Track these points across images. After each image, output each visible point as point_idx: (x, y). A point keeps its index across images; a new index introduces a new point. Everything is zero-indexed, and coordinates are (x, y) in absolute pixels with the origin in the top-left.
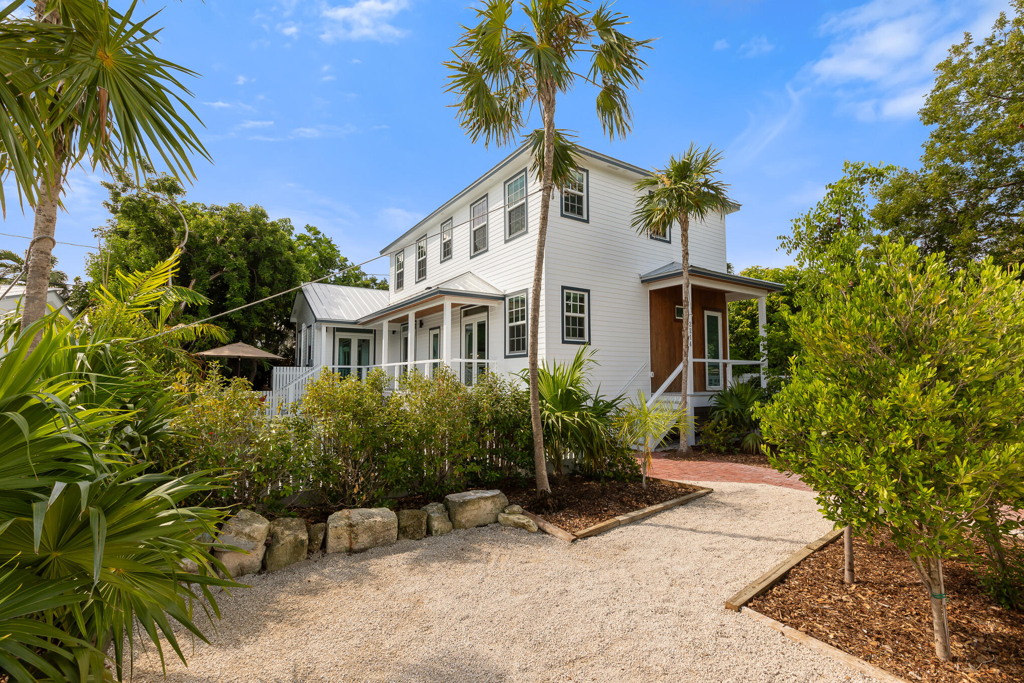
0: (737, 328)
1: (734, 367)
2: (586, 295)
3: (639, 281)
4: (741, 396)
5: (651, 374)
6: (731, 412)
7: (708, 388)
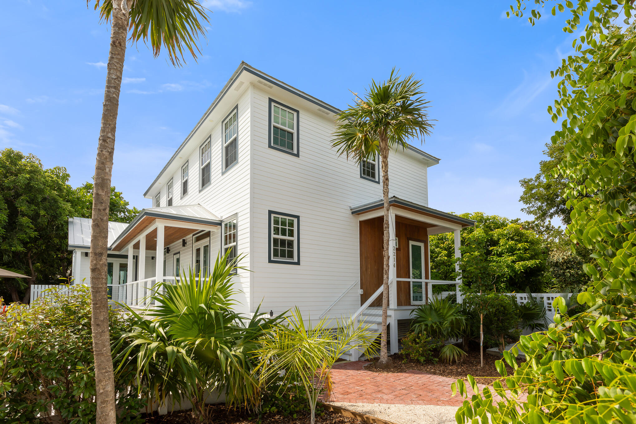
0: (437, 257)
1: (434, 286)
2: (296, 220)
3: (350, 212)
4: (439, 310)
5: (361, 292)
6: (429, 325)
7: (413, 302)
